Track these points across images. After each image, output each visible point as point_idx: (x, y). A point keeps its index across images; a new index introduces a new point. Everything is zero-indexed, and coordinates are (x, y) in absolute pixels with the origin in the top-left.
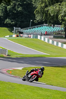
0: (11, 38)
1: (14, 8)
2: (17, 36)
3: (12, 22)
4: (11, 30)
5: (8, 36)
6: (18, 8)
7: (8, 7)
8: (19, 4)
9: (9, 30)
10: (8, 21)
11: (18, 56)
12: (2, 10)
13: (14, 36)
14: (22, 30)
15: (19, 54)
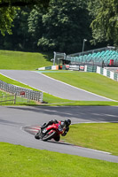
0: (48, 71)
1: (54, 17)
2: (60, 68)
3: (51, 42)
4: (49, 58)
5: (44, 68)
6: (62, 17)
7: (44, 16)
8: (63, 11)
9: (46, 58)
10: (43, 41)
11: (61, 104)
12: (34, 21)
13: (55, 67)
14: (68, 58)
15: (63, 101)
